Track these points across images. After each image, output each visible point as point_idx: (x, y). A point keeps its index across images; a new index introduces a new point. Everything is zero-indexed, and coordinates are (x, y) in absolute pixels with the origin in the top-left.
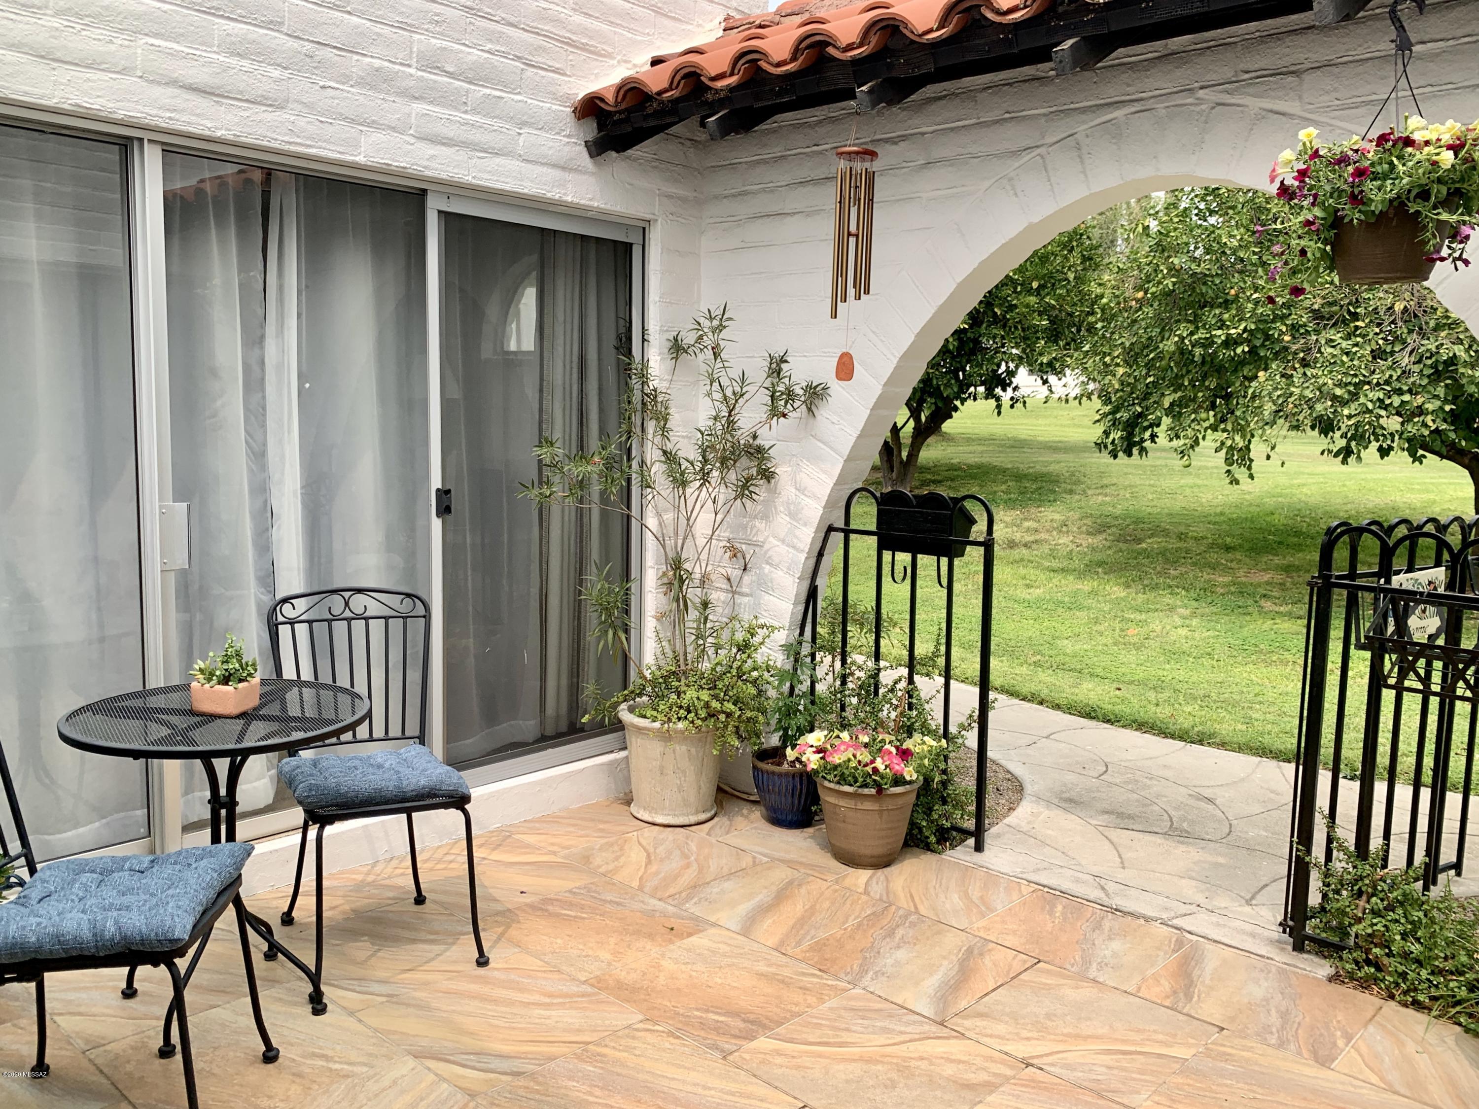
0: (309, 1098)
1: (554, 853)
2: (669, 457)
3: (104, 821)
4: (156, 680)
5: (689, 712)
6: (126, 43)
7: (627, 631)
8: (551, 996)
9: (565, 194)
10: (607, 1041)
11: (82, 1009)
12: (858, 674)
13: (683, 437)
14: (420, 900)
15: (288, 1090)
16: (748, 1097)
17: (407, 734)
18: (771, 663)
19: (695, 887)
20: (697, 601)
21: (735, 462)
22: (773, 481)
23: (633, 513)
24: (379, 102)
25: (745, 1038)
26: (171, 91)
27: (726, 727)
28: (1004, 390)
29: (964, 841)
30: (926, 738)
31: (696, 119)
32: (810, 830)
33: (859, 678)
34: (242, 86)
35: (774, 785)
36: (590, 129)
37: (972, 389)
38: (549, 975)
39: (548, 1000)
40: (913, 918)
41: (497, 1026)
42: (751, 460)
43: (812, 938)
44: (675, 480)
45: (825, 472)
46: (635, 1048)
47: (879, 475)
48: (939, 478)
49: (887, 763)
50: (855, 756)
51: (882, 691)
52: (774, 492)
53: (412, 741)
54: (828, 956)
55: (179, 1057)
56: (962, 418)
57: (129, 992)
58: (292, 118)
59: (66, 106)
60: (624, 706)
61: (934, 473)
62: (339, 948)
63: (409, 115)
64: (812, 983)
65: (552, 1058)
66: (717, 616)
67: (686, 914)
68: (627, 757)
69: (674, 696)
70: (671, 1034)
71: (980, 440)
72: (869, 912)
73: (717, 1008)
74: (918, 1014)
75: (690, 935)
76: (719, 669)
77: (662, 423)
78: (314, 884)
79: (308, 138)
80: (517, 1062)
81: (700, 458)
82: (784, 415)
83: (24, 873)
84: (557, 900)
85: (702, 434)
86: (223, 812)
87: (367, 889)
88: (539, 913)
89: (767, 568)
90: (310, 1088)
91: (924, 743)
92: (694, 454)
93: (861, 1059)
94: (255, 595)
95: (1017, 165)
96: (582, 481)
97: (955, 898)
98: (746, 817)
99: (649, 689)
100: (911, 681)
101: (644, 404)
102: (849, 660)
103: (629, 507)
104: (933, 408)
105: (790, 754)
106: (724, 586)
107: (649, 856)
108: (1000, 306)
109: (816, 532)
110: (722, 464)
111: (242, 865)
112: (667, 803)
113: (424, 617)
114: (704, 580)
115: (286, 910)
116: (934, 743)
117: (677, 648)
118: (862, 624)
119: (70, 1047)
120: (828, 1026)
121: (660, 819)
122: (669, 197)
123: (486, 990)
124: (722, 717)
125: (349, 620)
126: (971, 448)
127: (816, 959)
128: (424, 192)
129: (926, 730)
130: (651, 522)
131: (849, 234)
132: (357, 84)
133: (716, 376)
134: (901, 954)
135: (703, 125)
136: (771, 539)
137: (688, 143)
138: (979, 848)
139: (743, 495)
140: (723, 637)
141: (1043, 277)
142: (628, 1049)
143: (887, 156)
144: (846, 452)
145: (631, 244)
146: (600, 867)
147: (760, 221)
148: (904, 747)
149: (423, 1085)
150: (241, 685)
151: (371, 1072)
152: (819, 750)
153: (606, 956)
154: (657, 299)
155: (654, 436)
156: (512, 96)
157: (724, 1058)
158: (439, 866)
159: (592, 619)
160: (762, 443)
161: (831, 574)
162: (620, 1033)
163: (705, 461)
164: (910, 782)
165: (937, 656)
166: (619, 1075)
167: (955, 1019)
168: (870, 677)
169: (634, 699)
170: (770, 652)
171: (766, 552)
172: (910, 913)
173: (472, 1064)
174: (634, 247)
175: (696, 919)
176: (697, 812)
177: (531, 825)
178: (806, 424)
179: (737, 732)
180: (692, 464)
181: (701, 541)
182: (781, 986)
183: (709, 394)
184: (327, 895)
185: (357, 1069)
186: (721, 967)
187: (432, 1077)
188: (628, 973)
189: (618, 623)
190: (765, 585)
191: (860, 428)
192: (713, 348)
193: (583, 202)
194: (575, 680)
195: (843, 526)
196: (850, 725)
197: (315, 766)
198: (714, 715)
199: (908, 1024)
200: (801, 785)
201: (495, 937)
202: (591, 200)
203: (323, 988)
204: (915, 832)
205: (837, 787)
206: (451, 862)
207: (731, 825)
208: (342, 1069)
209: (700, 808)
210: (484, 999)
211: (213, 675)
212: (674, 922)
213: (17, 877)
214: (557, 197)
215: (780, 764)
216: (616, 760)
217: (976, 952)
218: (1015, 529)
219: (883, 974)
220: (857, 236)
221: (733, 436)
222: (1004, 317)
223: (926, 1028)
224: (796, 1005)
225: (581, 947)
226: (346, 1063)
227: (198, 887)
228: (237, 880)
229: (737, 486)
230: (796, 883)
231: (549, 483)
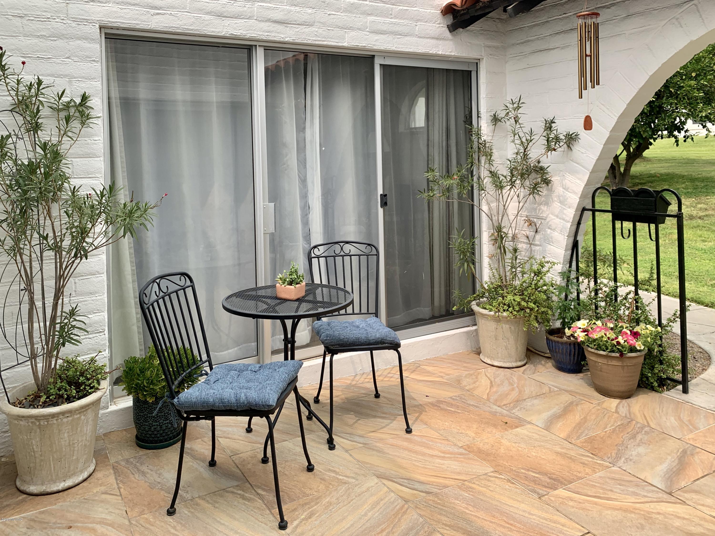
0: (328, 492)
1: (442, 377)
2: (493, 174)
3: (239, 347)
4: (261, 283)
5: (509, 307)
6: (251, 6)
7: (474, 264)
8: (444, 453)
9: (438, 51)
10: (475, 481)
11: (230, 436)
12: (604, 289)
13: (500, 164)
14: (377, 396)
15: (319, 486)
16: (555, 523)
17: (370, 312)
18: (554, 282)
19: (518, 401)
20: (511, 248)
21: (529, 175)
22: (550, 185)
23: (475, 203)
24: (353, 18)
25: (551, 488)
26: (268, 24)
27: (530, 316)
28: (679, 132)
29: (675, 386)
30: (648, 326)
31: (501, 8)
32: (581, 375)
33: (605, 291)
34: (296, 18)
35: (559, 349)
36: (450, 20)
37: (660, 133)
38: (443, 442)
39: (442, 455)
40: (647, 429)
41: (417, 466)
42: (537, 174)
43: (586, 435)
44: (496, 186)
45: (579, 179)
46: (490, 486)
47: (608, 181)
48: (644, 181)
49: (625, 339)
50: (605, 334)
51: (619, 299)
52: (551, 191)
53: (372, 315)
54: (596, 446)
55: (270, 464)
56: (655, 149)
57: (249, 430)
58: (317, 29)
59: (227, 35)
60: (474, 303)
61: (640, 179)
62: (340, 417)
63: (366, 22)
64: (588, 461)
65: (446, 487)
66: (522, 256)
67: (513, 415)
68: (476, 330)
69: (500, 298)
70: (509, 481)
71: (667, 160)
72: (619, 424)
73: (535, 469)
74: (655, 486)
75: (517, 427)
76: (524, 284)
77: (489, 157)
78: (329, 383)
79: (323, 38)
80: (428, 486)
81: (510, 174)
82: (555, 150)
83: (208, 369)
84: (445, 402)
85: (510, 161)
86: (289, 345)
87: (352, 388)
88: (436, 408)
89: (549, 231)
90: (328, 487)
91: (647, 329)
92: (507, 172)
93: (620, 509)
94: (302, 245)
95: (681, 10)
96: (448, 188)
97: (672, 419)
98: (544, 365)
99: (487, 294)
100: (636, 293)
101: (479, 148)
102: (599, 281)
103: (473, 200)
104: (637, 144)
105: (568, 332)
106: (525, 241)
107: (491, 382)
108: (673, 87)
109: (576, 211)
110: (522, 177)
111: (298, 371)
112: (500, 355)
113: (376, 255)
114: (514, 238)
115: (316, 396)
116: (653, 329)
117: (501, 273)
118: (605, 262)
119: (225, 453)
120: (599, 487)
121: (496, 364)
122: (489, 47)
123: (411, 446)
124: (528, 311)
125: (343, 256)
126: (661, 165)
127: (589, 447)
128: (374, 56)
129: (647, 321)
130: (485, 208)
131: (586, 56)
132: (344, 11)
133: (516, 132)
134: (641, 450)
135: (505, 11)
136: (550, 215)
137: (498, 20)
138: (685, 391)
139: (534, 192)
140: (526, 268)
141: (698, 70)
142: (487, 487)
143: (604, 15)
144: (591, 168)
145: (471, 71)
146: (466, 386)
147: (536, 54)
148: (635, 330)
149: (382, 493)
150: (297, 286)
151: (357, 483)
152: (584, 331)
153: (471, 434)
154: (485, 96)
155: (485, 164)
156: (412, 8)
157: (540, 498)
158: (385, 379)
159: (456, 257)
160: (543, 165)
161: (586, 234)
162: (481, 477)
163: (512, 176)
164: (640, 351)
165: (652, 280)
166: (482, 500)
167: (678, 492)
168: (612, 291)
169: (479, 299)
170: (553, 276)
171: (548, 222)
172: (645, 426)
173: (406, 484)
174: (472, 73)
175: (519, 419)
176: (516, 361)
177: (429, 361)
178: (567, 154)
179: (536, 319)
180: (505, 177)
181: (512, 217)
182: (570, 461)
183: (513, 141)
184: (335, 390)
185: (351, 480)
186: (534, 447)
187: (386, 489)
188: (484, 444)
189: (469, 259)
190: (548, 240)
191: (598, 155)
192: (514, 118)
193: (447, 54)
194: (448, 288)
195: (591, 207)
196: (602, 317)
197: (329, 325)
198: (523, 309)
199: (648, 491)
200: (575, 349)
201: (414, 419)
202: (451, 52)
203: (334, 437)
204: (644, 379)
205: (596, 351)
206: (392, 377)
207: (535, 369)
208: (343, 479)
209: (518, 359)
210: (410, 451)
211: (286, 281)
212: (506, 419)
213: (205, 371)
214: (434, 53)
215: (562, 337)
216: (471, 331)
217: (688, 453)
218: (693, 209)
219: (631, 460)
220: (591, 56)
221: (527, 162)
222: (676, 93)
223: (660, 495)
224: (579, 472)
225: (458, 428)
226: (345, 476)
227: (279, 381)
228: (295, 379)
229: (530, 188)
230: (574, 404)
231: (432, 190)
